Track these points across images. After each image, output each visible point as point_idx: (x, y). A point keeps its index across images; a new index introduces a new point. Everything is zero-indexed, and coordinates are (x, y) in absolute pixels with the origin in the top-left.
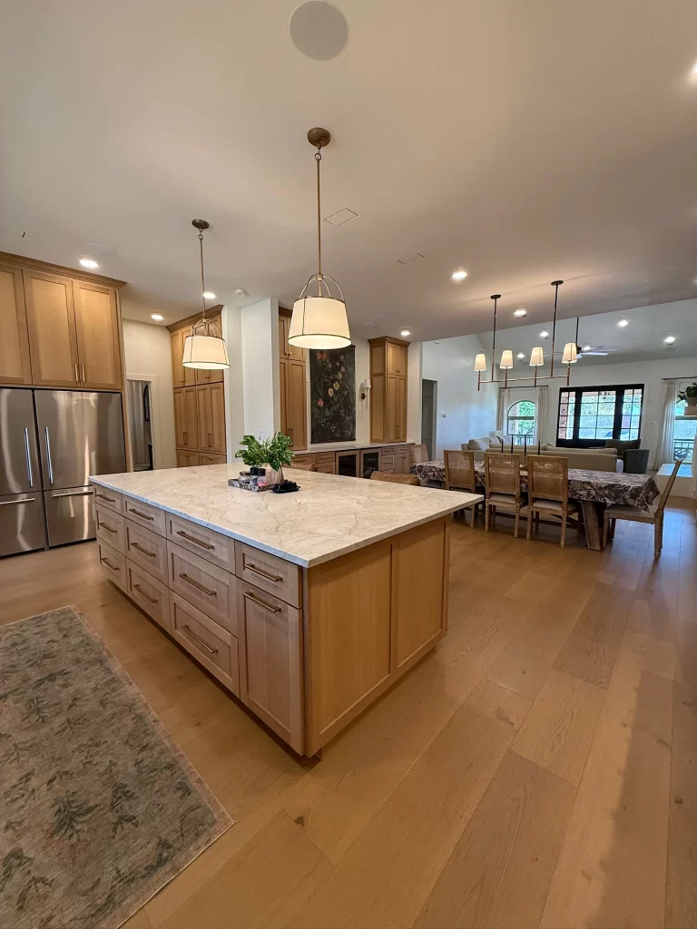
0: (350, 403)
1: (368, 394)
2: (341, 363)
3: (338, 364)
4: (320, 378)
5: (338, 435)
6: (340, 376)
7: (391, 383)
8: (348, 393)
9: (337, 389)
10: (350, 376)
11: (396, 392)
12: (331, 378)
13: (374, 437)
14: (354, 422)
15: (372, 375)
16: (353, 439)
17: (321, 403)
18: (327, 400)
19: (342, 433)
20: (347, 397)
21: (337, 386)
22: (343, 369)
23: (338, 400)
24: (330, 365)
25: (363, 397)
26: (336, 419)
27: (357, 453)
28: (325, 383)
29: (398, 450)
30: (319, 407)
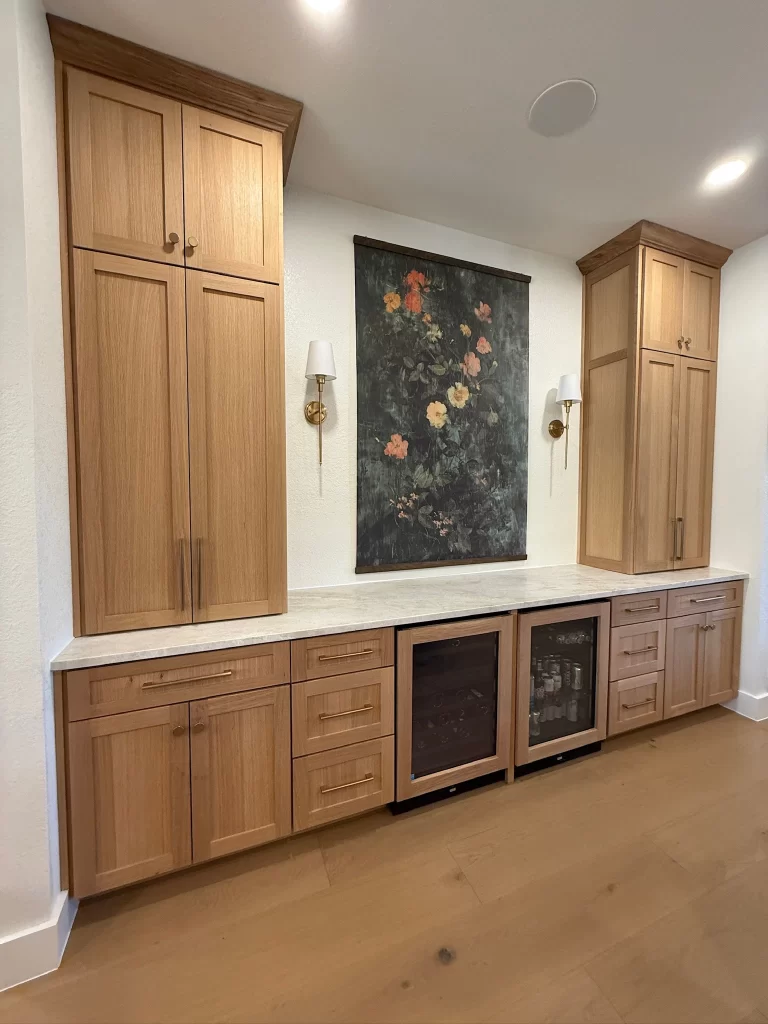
0: (508, 450)
1: (573, 419)
2: (478, 328)
3: (465, 329)
4: (395, 371)
5: (462, 546)
6: (473, 366)
7: (656, 382)
8: (503, 420)
9: (461, 404)
10: (511, 368)
11: (674, 410)
12: (439, 370)
13: (593, 550)
14: (520, 504)
15: (589, 365)
16: (515, 552)
17: (398, 447)
18: (422, 439)
19: (474, 539)
20: (500, 428)
21: (459, 395)
22: (484, 346)
23: (465, 438)
24: (435, 333)
25: (557, 429)
26: (457, 493)
27: (505, 627)
28: (417, 388)
29: (681, 604)
30: (390, 461)
